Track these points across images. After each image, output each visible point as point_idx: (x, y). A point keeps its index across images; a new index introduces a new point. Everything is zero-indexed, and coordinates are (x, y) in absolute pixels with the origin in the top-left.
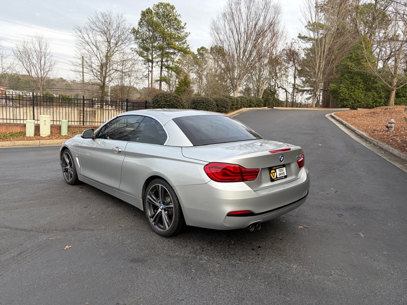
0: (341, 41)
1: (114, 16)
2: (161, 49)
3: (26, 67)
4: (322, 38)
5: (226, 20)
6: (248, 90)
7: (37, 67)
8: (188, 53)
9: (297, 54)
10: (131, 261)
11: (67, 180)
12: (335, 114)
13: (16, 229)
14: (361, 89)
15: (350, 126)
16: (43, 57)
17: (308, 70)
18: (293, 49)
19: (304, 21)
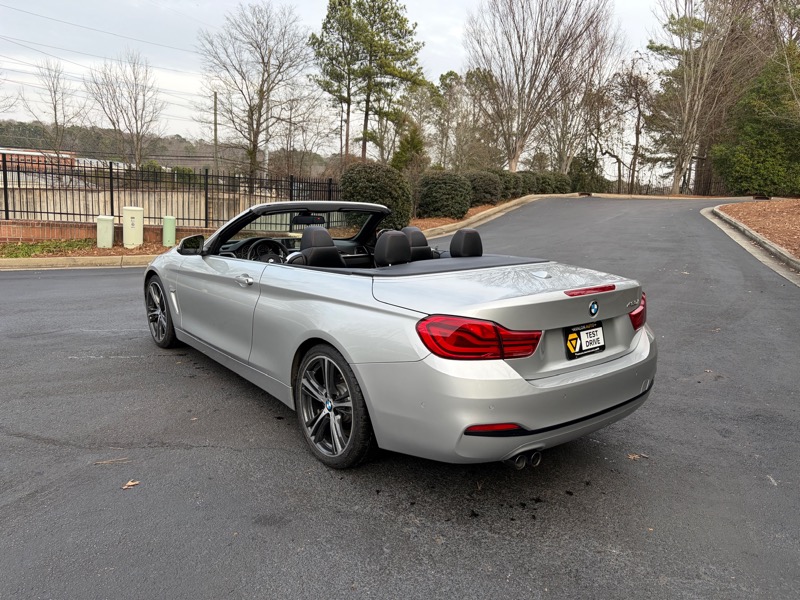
0: (737, 55)
1: (276, 10)
2: (367, 75)
3: (108, 113)
4: (698, 50)
5: (497, 15)
6: (540, 158)
7: (130, 114)
8: (420, 85)
9: (644, 83)
10: (256, 522)
11: (156, 339)
12: (721, 209)
13: (38, 439)
14: (779, 157)
15: (754, 233)
16: (141, 94)
17: (667, 116)
18: (636, 72)
19: (660, 13)
